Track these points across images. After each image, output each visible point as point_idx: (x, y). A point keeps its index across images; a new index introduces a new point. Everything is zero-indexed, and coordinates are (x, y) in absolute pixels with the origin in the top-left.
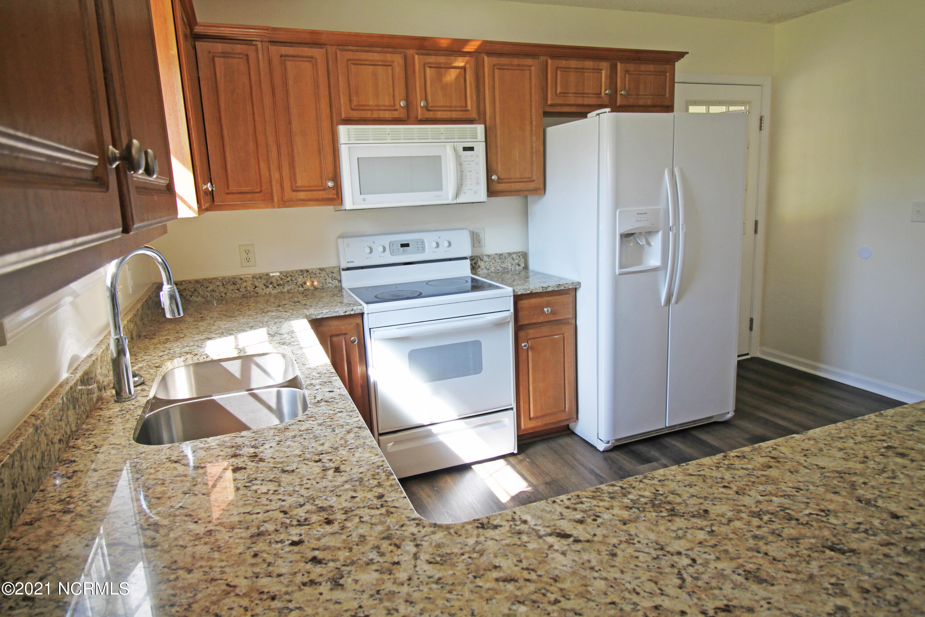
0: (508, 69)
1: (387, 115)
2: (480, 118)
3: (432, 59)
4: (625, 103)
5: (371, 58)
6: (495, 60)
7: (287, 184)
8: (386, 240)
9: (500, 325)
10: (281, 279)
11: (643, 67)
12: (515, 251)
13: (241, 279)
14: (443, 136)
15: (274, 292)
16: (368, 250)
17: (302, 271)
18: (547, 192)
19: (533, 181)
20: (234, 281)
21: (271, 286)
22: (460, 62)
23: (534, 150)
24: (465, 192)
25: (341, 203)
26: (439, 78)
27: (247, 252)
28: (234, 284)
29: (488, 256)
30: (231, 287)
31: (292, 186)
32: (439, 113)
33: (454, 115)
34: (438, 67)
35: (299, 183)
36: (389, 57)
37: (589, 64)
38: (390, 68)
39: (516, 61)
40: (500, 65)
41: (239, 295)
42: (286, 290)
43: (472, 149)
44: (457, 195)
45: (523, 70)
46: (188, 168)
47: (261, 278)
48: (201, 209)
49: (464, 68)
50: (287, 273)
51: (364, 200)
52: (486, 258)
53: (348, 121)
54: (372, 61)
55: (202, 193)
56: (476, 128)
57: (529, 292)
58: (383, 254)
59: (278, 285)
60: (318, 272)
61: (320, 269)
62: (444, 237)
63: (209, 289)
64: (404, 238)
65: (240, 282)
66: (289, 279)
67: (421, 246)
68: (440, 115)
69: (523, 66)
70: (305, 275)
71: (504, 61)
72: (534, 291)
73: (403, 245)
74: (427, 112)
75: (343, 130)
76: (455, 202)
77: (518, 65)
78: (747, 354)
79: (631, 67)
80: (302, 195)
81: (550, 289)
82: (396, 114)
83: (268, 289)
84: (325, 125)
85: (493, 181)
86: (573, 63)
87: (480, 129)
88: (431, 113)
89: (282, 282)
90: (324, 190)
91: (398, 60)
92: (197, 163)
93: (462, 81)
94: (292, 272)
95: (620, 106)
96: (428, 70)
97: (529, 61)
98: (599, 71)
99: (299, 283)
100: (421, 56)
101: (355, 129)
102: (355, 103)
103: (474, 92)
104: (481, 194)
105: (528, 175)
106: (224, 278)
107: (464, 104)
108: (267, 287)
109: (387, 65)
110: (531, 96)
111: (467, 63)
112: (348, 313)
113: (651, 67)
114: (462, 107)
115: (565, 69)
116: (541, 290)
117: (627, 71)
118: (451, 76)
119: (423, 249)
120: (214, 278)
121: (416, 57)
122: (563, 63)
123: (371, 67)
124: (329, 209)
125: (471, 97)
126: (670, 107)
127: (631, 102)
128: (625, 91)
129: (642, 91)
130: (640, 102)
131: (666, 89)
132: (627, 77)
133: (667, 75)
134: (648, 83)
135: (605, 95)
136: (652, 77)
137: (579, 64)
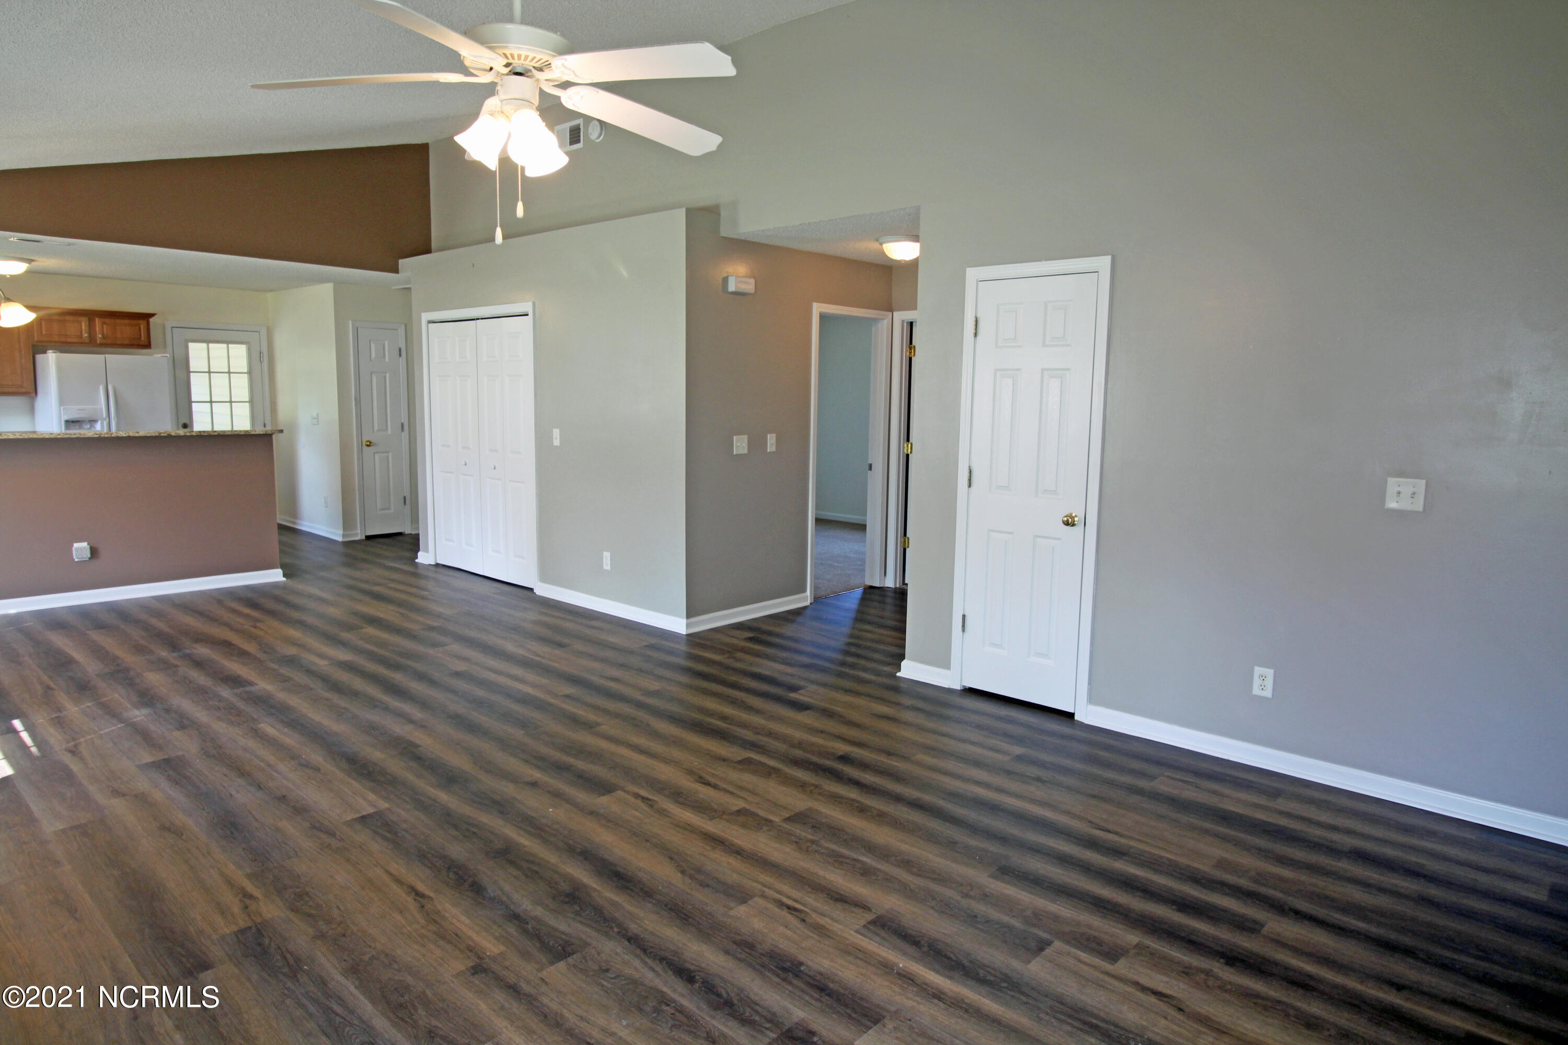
4: (104, 341)
19: (26, 388)
23: (24, 368)
79: (107, 321)
86: (56, 318)
95: (101, 344)
105: (21, 384)
115: (49, 321)
117: (104, 323)
126: (148, 346)
127: (109, 342)
128: (103, 334)
129: (119, 336)
130: (119, 342)
131: (141, 335)
132: (105, 326)
133: (142, 326)
134: (125, 330)
135: (85, 337)
136: (127, 327)
137: (61, 318)
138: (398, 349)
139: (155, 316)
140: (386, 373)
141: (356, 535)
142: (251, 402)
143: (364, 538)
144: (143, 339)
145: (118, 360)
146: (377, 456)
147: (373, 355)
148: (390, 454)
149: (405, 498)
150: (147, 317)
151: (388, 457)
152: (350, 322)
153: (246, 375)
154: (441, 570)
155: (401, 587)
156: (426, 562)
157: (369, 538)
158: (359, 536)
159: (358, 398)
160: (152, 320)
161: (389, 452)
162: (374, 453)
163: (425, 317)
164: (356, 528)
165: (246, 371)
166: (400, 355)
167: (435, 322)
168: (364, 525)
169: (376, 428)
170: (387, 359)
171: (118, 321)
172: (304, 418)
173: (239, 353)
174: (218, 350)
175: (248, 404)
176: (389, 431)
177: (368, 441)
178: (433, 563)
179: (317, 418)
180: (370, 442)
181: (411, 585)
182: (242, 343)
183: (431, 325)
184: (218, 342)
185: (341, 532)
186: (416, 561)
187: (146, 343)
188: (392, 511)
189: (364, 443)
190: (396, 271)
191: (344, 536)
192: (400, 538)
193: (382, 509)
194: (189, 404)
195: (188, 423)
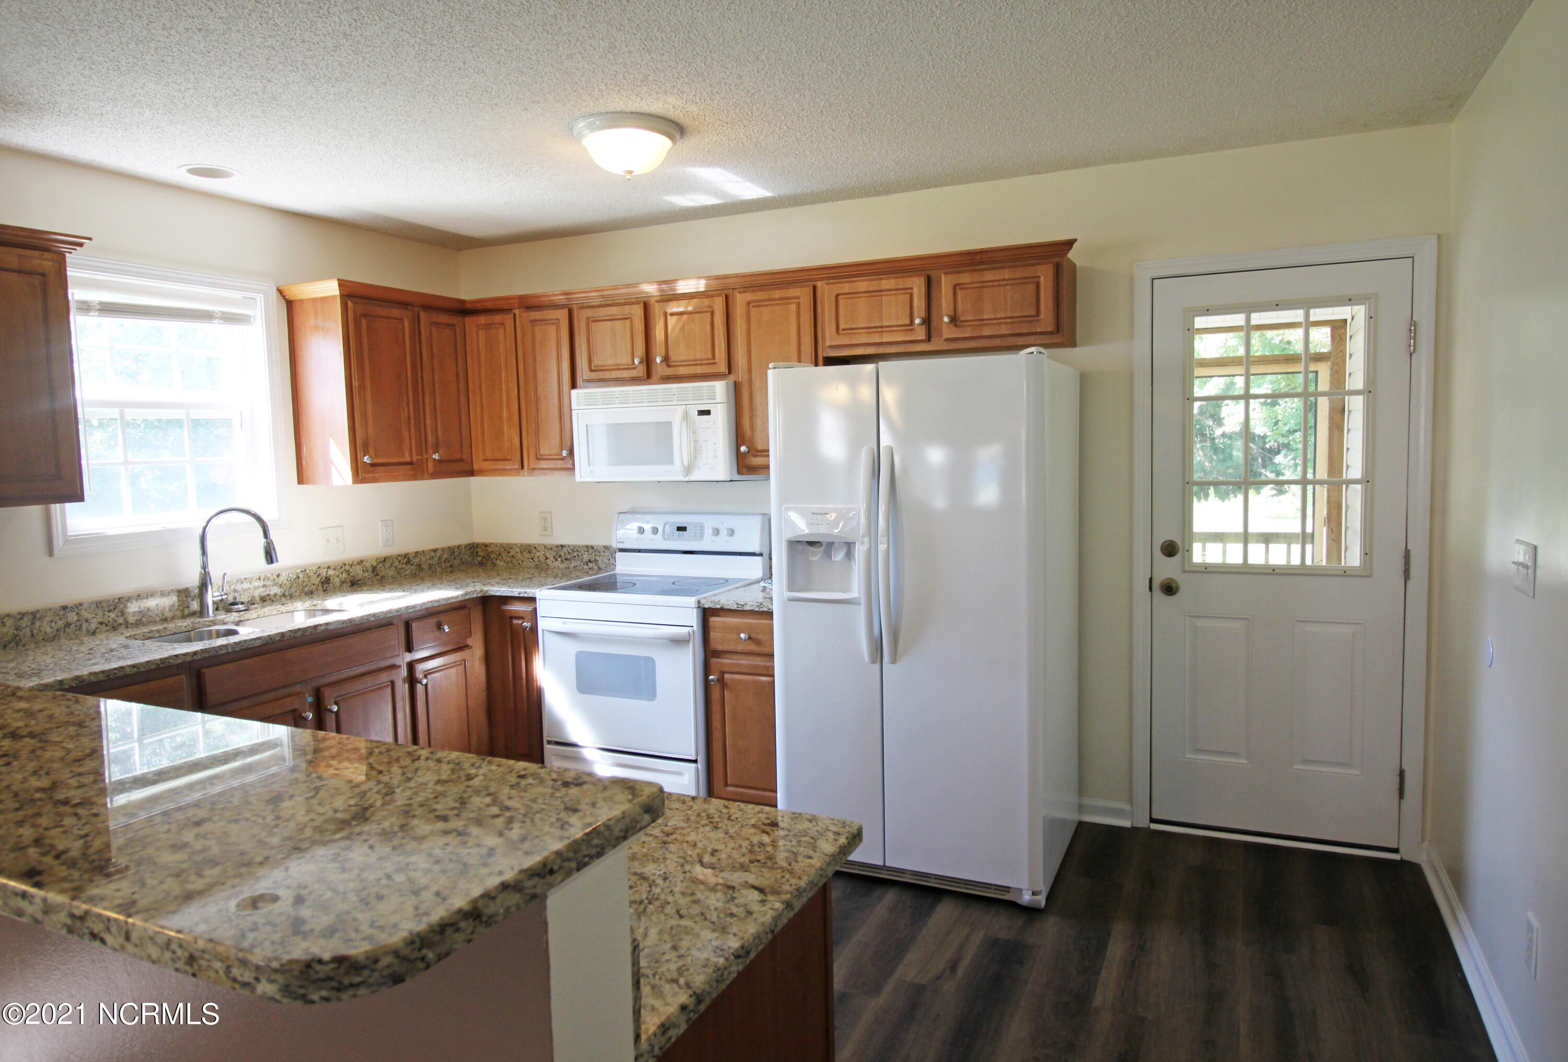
0: (767, 306)
1: (627, 374)
2: (729, 370)
3: (675, 306)
4: (955, 333)
5: (610, 313)
6: (749, 297)
7: (532, 451)
8: (658, 521)
9: (678, 642)
10: (569, 553)
11: (989, 276)
13: (535, 548)
14: (675, 398)
15: (562, 566)
16: (639, 530)
17: (587, 547)
20: (528, 549)
21: (559, 559)
24: (699, 468)
25: (575, 475)
26: (683, 326)
28: (530, 552)
30: (527, 556)
32: (681, 368)
33: (699, 370)
34: (682, 313)
36: (626, 308)
37: (888, 283)
38: (628, 321)
39: (777, 294)
40: (755, 300)
41: (533, 565)
42: (572, 565)
43: (708, 413)
44: (689, 469)
45: (788, 304)
47: (551, 549)
49: (711, 311)
50: (574, 547)
51: (592, 472)
53: (586, 383)
54: (613, 315)
56: (715, 386)
57: (718, 606)
58: (655, 537)
59: (566, 560)
60: (602, 550)
61: (604, 547)
62: (726, 523)
63: (510, 555)
64: (681, 520)
65: (534, 551)
66: (575, 554)
67: (699, 532)
68: (682, 371)
69: (787, 298)
70: (590, 552)
71: (761, 295)
72: (726, 607)
73: (680, 529)
74: (667, 369)
75: (577, 394)
76: (687, 479)
77: (781, 299)
78: (1396, 851)
79: (965, 278)
80: (544, 464)
81: (748, 608)
82: (634, 373)
83: (557, 562)
84: (565, 389)
85: (742, 454)
86: (863, 285)
87: (719, 388)
88: (671, 369)
89: (569, 557)
90: (559, 458)
91: (636, 311)
93: (709, 327)
94: (579, 546)
95: (949, 341)
96: (671, 320)
97: (795, 292)
98: (908, 290)
99: (585, 560)
100: (663, 304)
101: (585, 393)
102: (594, 363)
103: (723, 337)
104: (727, 468)
106: (522, 545)
107: (710, 356)
108: (557, 560)
109: (625, 318)
110: (801, 338)
111: (715, 304)
112: (521, 595)
113: (1008, 272)
114: (709, 359)
115: (852, 296)
116: (735, 607)
117: (957, 285)
118: (697, 321)
119: (701, 536)
120: (514, 544)
121: (657, 305)
122: (846, 287)
123: (609, 322)
125: (720, 346)
126: (1054, 334)
127: (967, 332)
128: (954, 317)
129: (988, 313)
130: (986, 332)
131: (1039, 304)
132: (958, 293)
133: (1042, 281)
134: (1002, 299)
135: (919, 325)
136: (1008, 287)
137: (874, 286)
139: (1075, 245)
150: (1056, 252)
182: (1350, 299)
184: (1278, 304)
187: (1050, 328)
194: (1184, 490)
195: (1178, 541)
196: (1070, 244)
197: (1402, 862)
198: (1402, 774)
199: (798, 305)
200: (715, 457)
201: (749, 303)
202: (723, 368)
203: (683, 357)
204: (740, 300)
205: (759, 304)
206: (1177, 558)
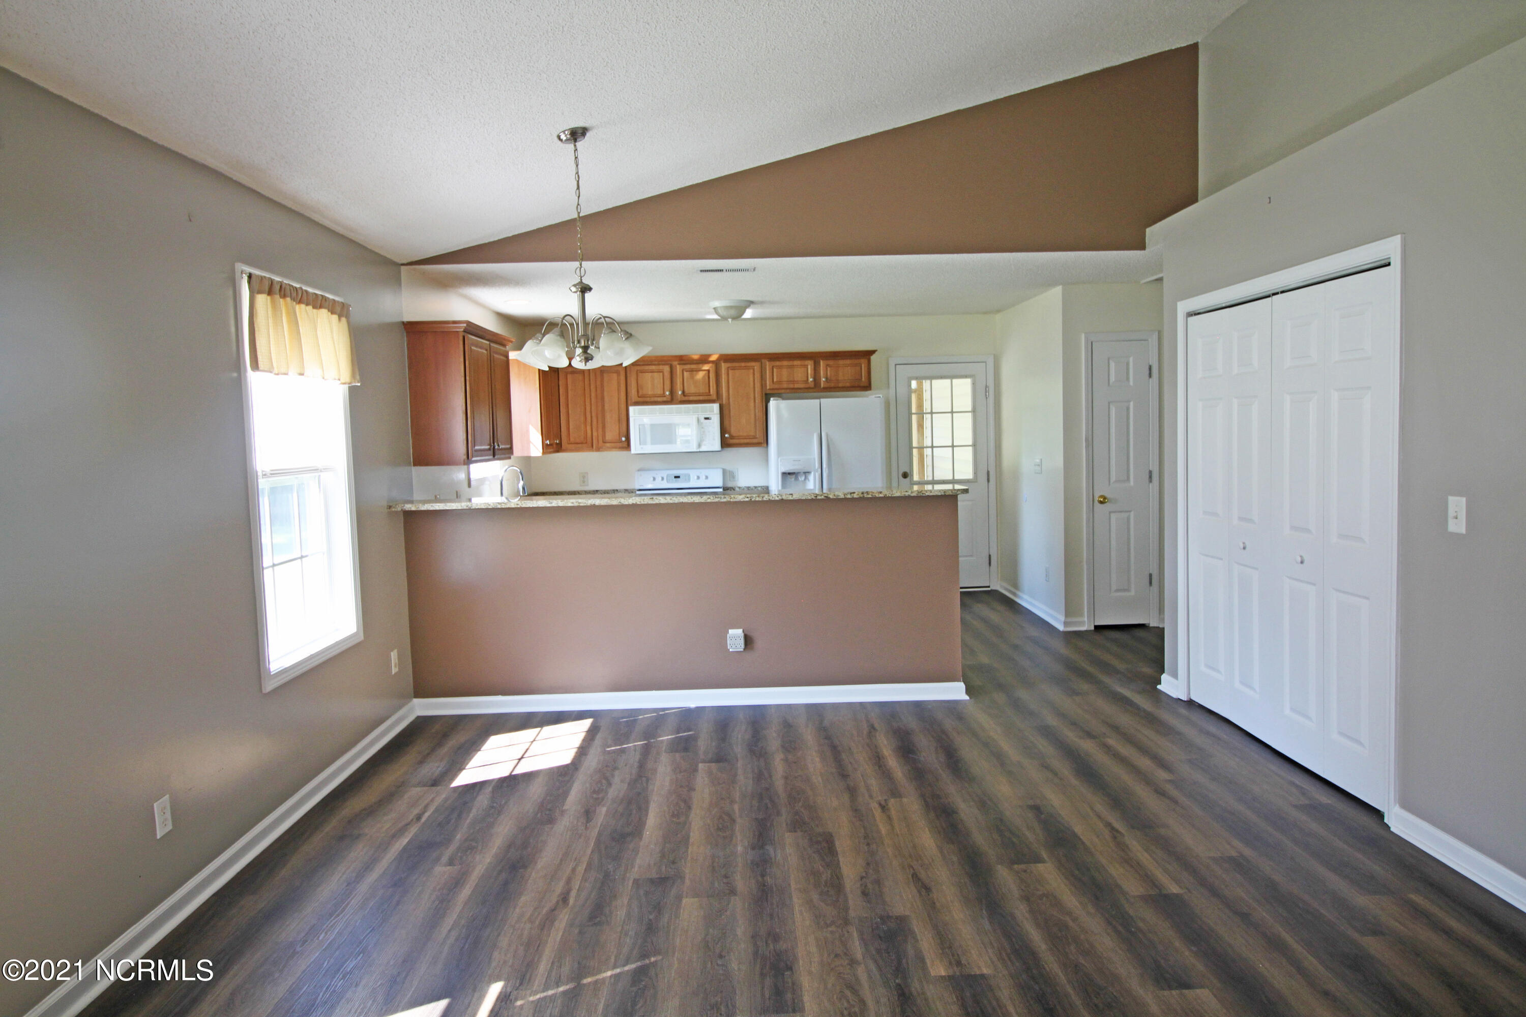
0: (738, 369)
1: (659, 399)
2: (718, 399)
3: (688, 367)
4: (827, 385)
6: (730, 364)
7: (600, 438)
8: (665, 474)
12: (760, 485)
13: (579, 492)
14: (691, 411)
16: (652, 479)
17: (613, 490)
18: (769, 445)
19: (756, 438)
20: (574, 493)
22: (706, 367)
23: (757, 418)
24: (705, 445)
25: (630, 450)
26: (692, 377)
27: (584, 477)
29: (739, 488)
31: (603, 440)
33: (701, 398)
34: (691, 371)
35: (607, 438)
36: (661, 367)
37: (796, 362)
38: (661, 374)
39: (744, 364)
40: (732, 367)
43: (709, 418)
44: (699, 446)
45: (749, 369)
46: (538, 431)
48: (544, 453)
49: (709, 371)
51: (643, 448)
52: (737, 489)
53: (637, 403)
54: (651, 370)
55: (544, 445)
56: (713, 406)
58: (662, 482)
61: (624, 490)
62: (703, 473)
64: (677, 473)
67: (688, 478)
68: (691, 398)
69: (748, 367)
71: (735, 365)
73: (676, 477)
74: (683, 397)
75: (632, 409)
76: (698, 450)
77: (745, 366)
78: (989, 587)
79: (831, 362)
80: (608, 445)
82: (665, 399)
84: (623, 406)
85: (727, 438)
86: (785, 363)
87: (716, 407)
88: (687, 397)
90: (621, 442)
91: (667, 369)
92: (544, 432)
93: (707, 378)
94: (608, 490)
95: (824, 388)
96: (685, 373)
97: (753, 364)
98: (806, 366)
100: (681, 366)
102: (640, 393)
103: (714, 383)
104: (716, 445)
105: (752, 433)
106: (568, 492)
107: (708, 391)
109: (659, 371)
110: (754, 384)
111: (710, 367)
113: (848, 362)
114: (706, 393)
115: (780, 367)
117: (827, 365)
118: (700, 375)
119: (689, 480)
120: (564, 492)
121: (678, 366)
122: (778, 363)
123: (650, 374)
124: (623, 454)
125: (713, 387)
126: (867, 387)
127: (832, 385)
128: (827, 378)
129: (841, 378)
130: (840, 385)
131: (861, 375)
132: (829, 369)
133: (863, 366)
134: (846, 372)
135: (811, 381)
136: (849, 368)
137: (790, 363)
138: (1147, 367)
139: (876, 353)
140: (1129, 401)
141: (1082, 623)
142: (974, 445)
143: (1093, 628)
144: (863, 379)
145: (833, 405)
146: (1113, 516)
147: (1112, 379)
148: (1132, 514)
149: (1151, 575)
150: (868, 354)
151: (1128, 519)
152: (1083, 336)
153: (970, 414)
154: (1196, 717)
155: (1126, 750)
156: (1174, 694)
157: (1097, 628)
158: (1085, 625)
159: (1090, 437)
160: (873, 358)
161: (1130, 511)
162: (1110, 512)
163: (1183, 307)
164: (1082, 615)
165: (970, 409)
166: (1150, 375)
167: (1199, 314)
168: (1093, 612)
169: (1113, 479)
170: (1131, 383)
171: (841, 362)
172: (1027, 466)
173: (964, 387)
174: (939, 386)
175: (971, 448)
176: (1132, 483)
177: (1101, 496)
178: (1184, 698)
179: (1040, 465)
180: (1105, 498)
181: (1144, 750)
182: (966, 377)
183: (1192, 320)
184: (942, 377)
185: (1062, 618)
186: (1159, 687)
187: (866, 384)
188: (1132, 593)
189: (1096, 499)
190: (1142, 246)
191: (1066, 624)
192: (1141, 633)
193: (1117, 590)
194: (910, 450)
195: (908, 472)
196: (873, 352)
197: (991, 590)
198: (990, 556)
199: (754, 370)
200: (714, 439)
201: (728, 368)
202: (714, 397)
203: (693, 392)
204: (724, 366)
205: (734, 369)
206: (908, 479)
